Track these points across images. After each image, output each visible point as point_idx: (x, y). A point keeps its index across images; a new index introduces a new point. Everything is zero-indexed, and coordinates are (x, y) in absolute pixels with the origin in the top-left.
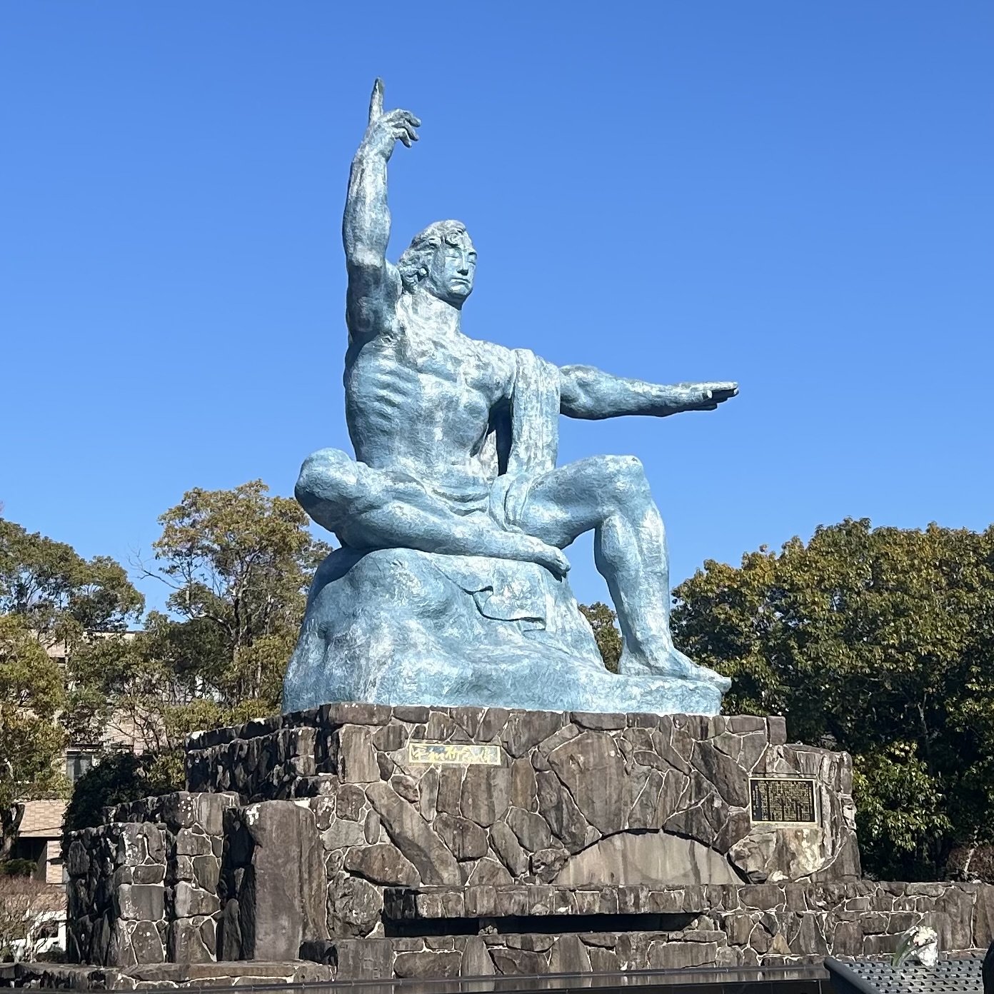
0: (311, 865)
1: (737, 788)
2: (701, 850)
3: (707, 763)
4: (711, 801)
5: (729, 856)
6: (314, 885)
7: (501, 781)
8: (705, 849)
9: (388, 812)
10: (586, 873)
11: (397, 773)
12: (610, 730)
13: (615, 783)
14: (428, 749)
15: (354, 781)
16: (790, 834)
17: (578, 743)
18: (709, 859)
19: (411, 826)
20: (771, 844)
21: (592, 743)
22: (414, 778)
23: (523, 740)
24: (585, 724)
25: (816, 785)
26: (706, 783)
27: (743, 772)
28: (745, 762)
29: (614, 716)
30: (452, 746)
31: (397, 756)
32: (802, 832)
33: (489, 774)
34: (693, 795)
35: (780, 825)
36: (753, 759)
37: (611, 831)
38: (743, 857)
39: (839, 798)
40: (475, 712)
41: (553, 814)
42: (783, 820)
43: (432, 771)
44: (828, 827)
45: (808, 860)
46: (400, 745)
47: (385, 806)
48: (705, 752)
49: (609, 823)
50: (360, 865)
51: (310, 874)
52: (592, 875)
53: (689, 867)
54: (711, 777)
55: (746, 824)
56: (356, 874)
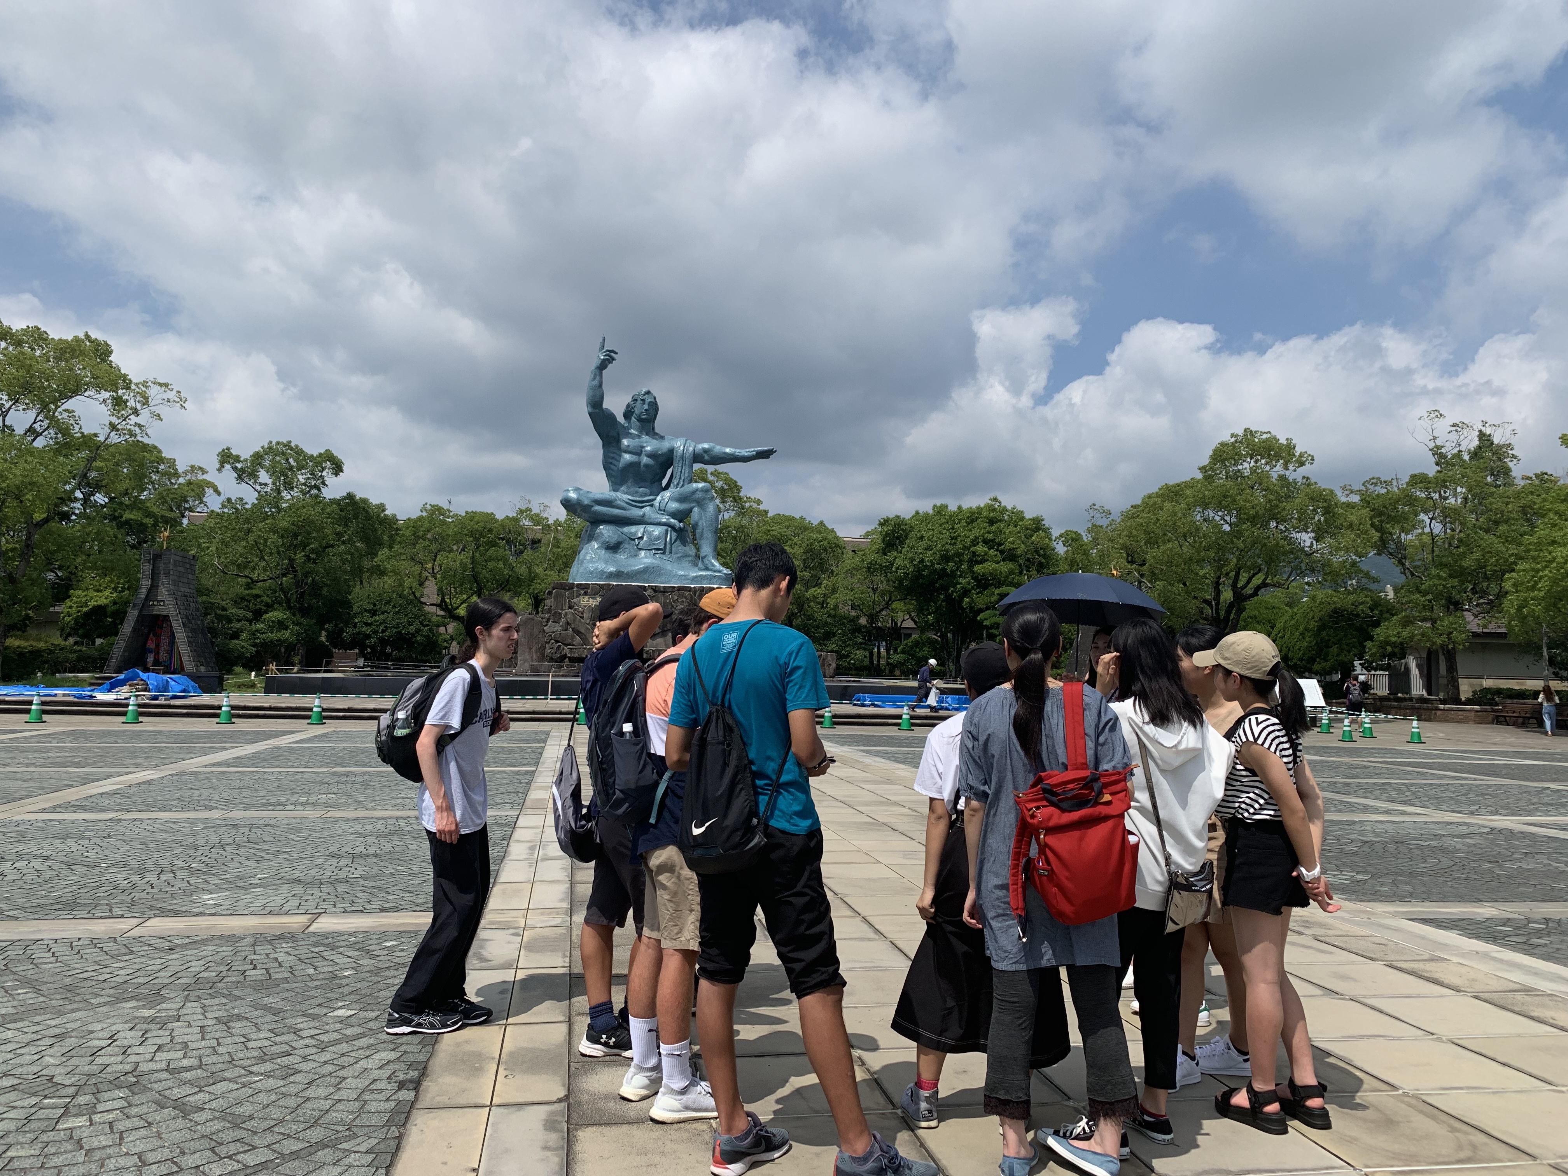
11: (576, 607)
12: (668, 592)
14: (589, 599)
19: (579, 625)
22: (582, 608)
29: (670, 587)
46: (577, 597)
47: (569, 618)
50: (558, 638)
56: (557, 642)
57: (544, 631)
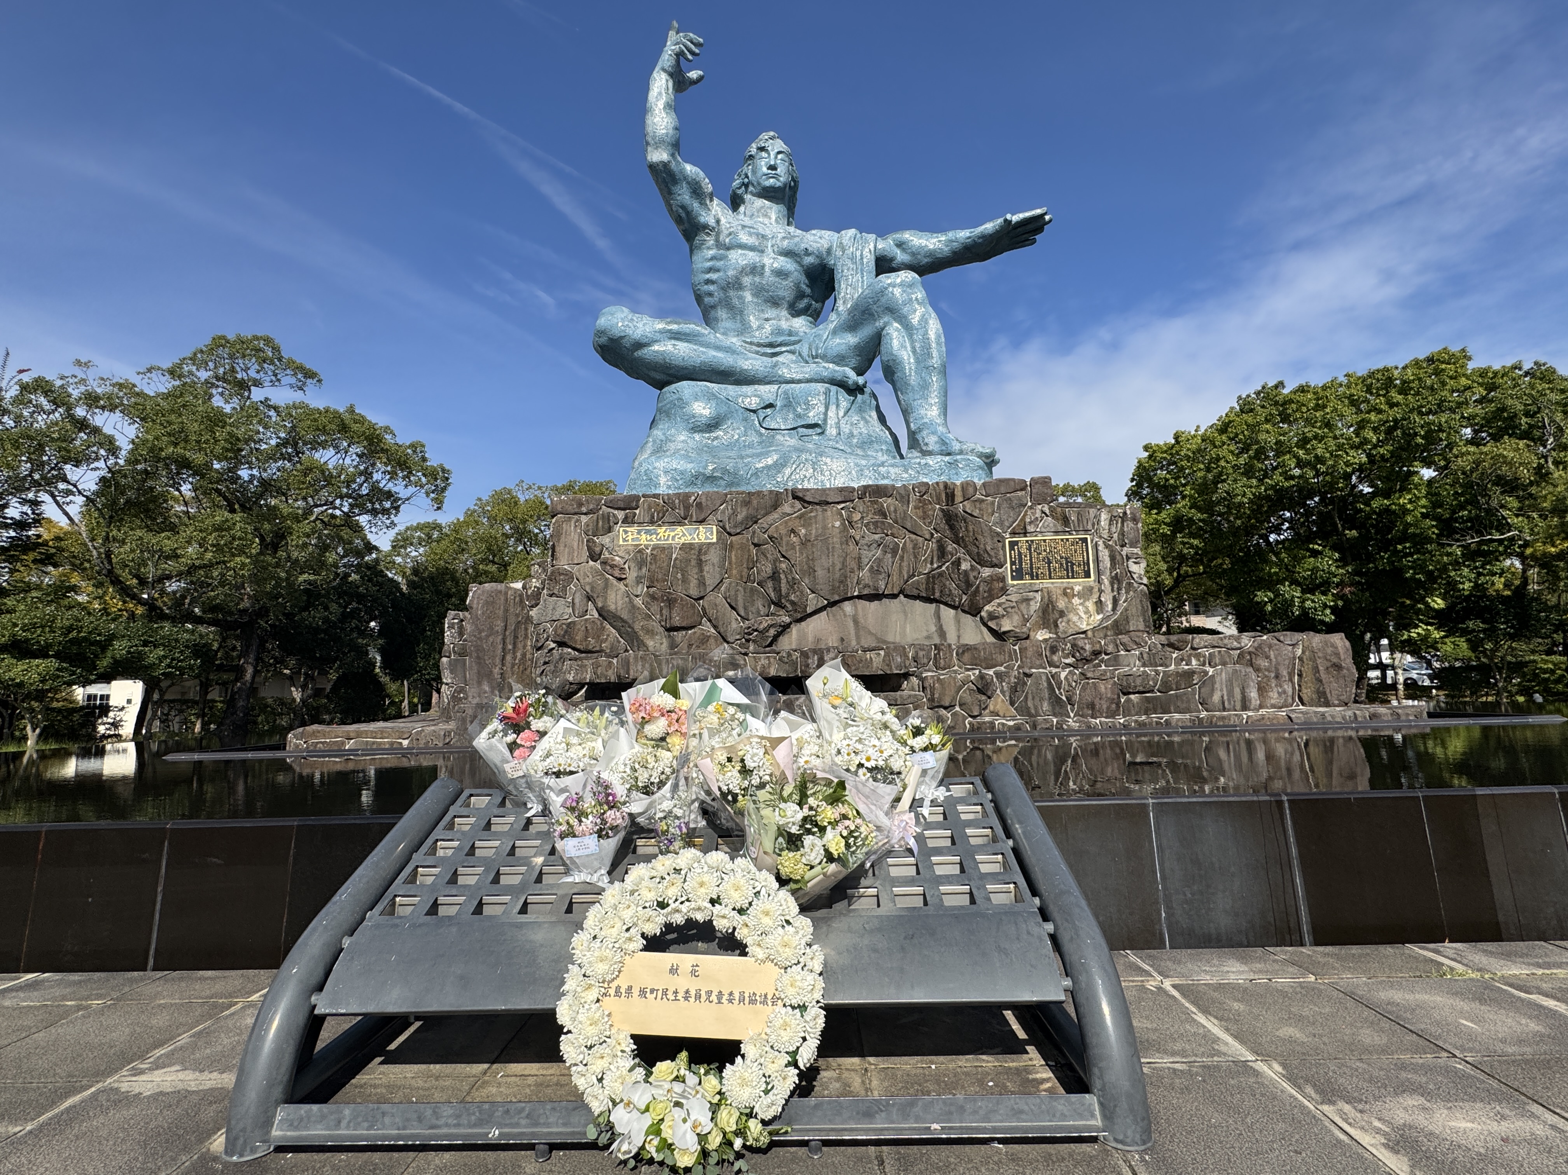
0: (516, 637)
1: (988, 548)
2: (948, 614)
3: (952, 527)
4: (957, 563)
5: (981, 618)
6: (519, 655)
7: (713, 557)
8: (952, 611)
9: (592, 588)
10: (810, 639)
11: (606, 555)
12: (838, 503)
13: (838, 552)
14: (639, 532)
15: (563, 563)
16: (1057, 593)
17: (800, 517)
18: (958, 621)
19: (616, 600)
20: (1032, 603)
21: (815, 517)
22: (622, 558)
23: (740, 517)
24: (807, 498)
25: (1092, 541)
26: (951, 547)
27: (998, 534)
28: (1001, 523)
29: (841, 490)
30: (664, 528)
31: (606, 540)
32: (1072, 589)
33: (700, 550)
34: (935, 559)
35: (1046, 583)
36: (1011, 520)
37: (837, 598)
38: (997, 618)
39: (1124, 553)
40: (687, 496)
41: (770, 584)
42: (1050, 578)
43: (640, 551)
44: (1106, 582)
45: (1080, 618)
46: (610, 530)
47: (589, 584)
48: (950, 518)
49: (833, 590)
50: (564, 636)
51: (515, 645)
52: (819, 640)
53: (933, 629)
54: (957, 541)
55: (1001, 585)
56: (561, 644)
57: (529, 619)
